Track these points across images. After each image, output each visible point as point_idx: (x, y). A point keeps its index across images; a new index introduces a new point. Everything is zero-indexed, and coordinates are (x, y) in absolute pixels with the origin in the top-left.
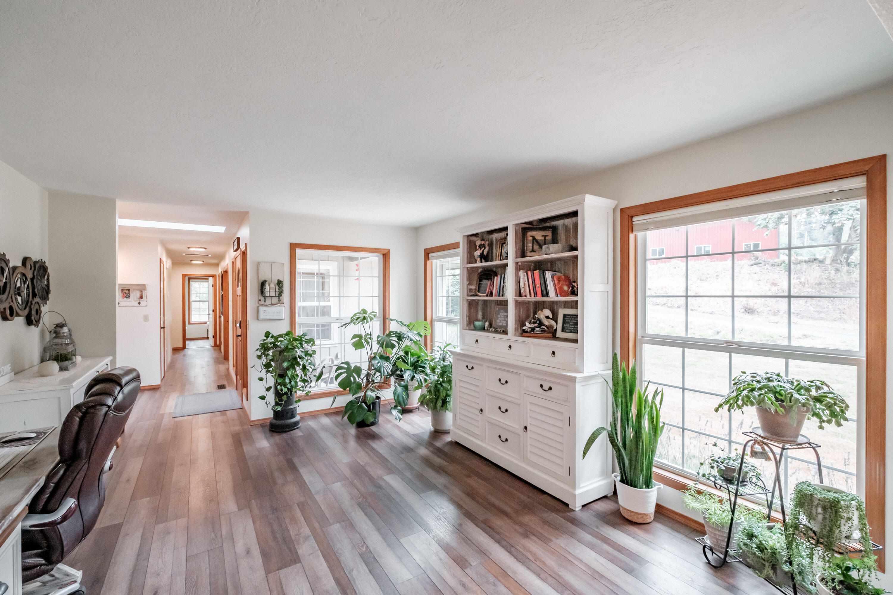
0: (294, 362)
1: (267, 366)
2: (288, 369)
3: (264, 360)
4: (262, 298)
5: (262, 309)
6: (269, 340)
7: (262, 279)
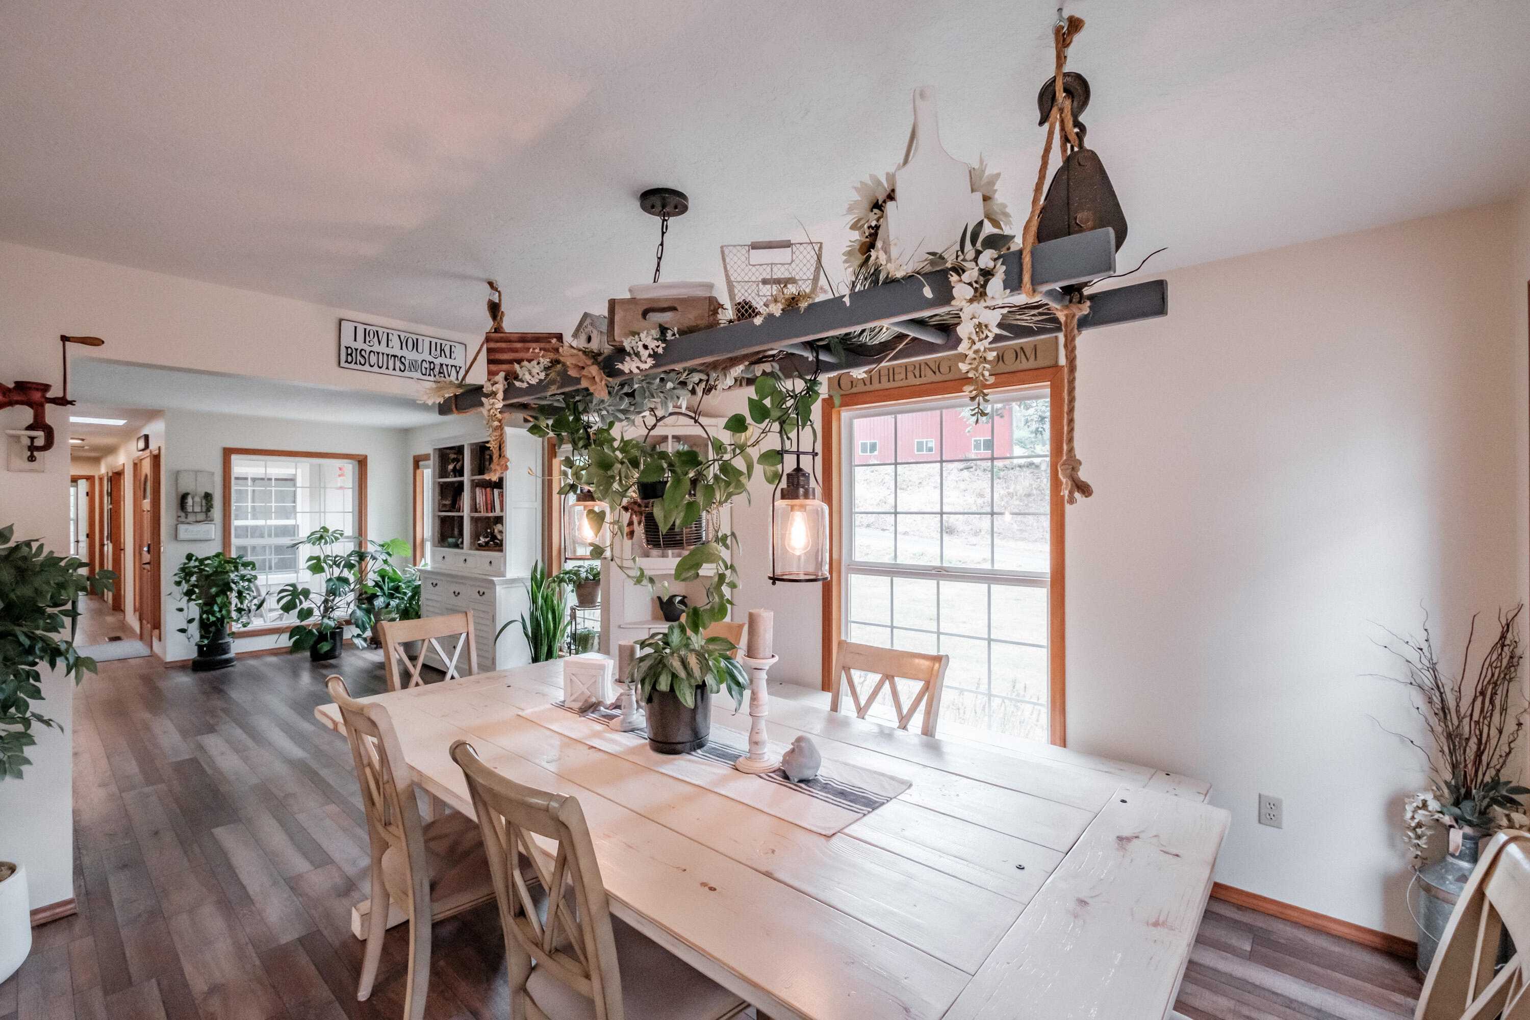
0: (226, 588)
1: (189, 593)
2: (217, 595)
3: (185, 587)
4: (183, 514)
5: (182, 528)
6: (192, 563)
7: (183, 490)
